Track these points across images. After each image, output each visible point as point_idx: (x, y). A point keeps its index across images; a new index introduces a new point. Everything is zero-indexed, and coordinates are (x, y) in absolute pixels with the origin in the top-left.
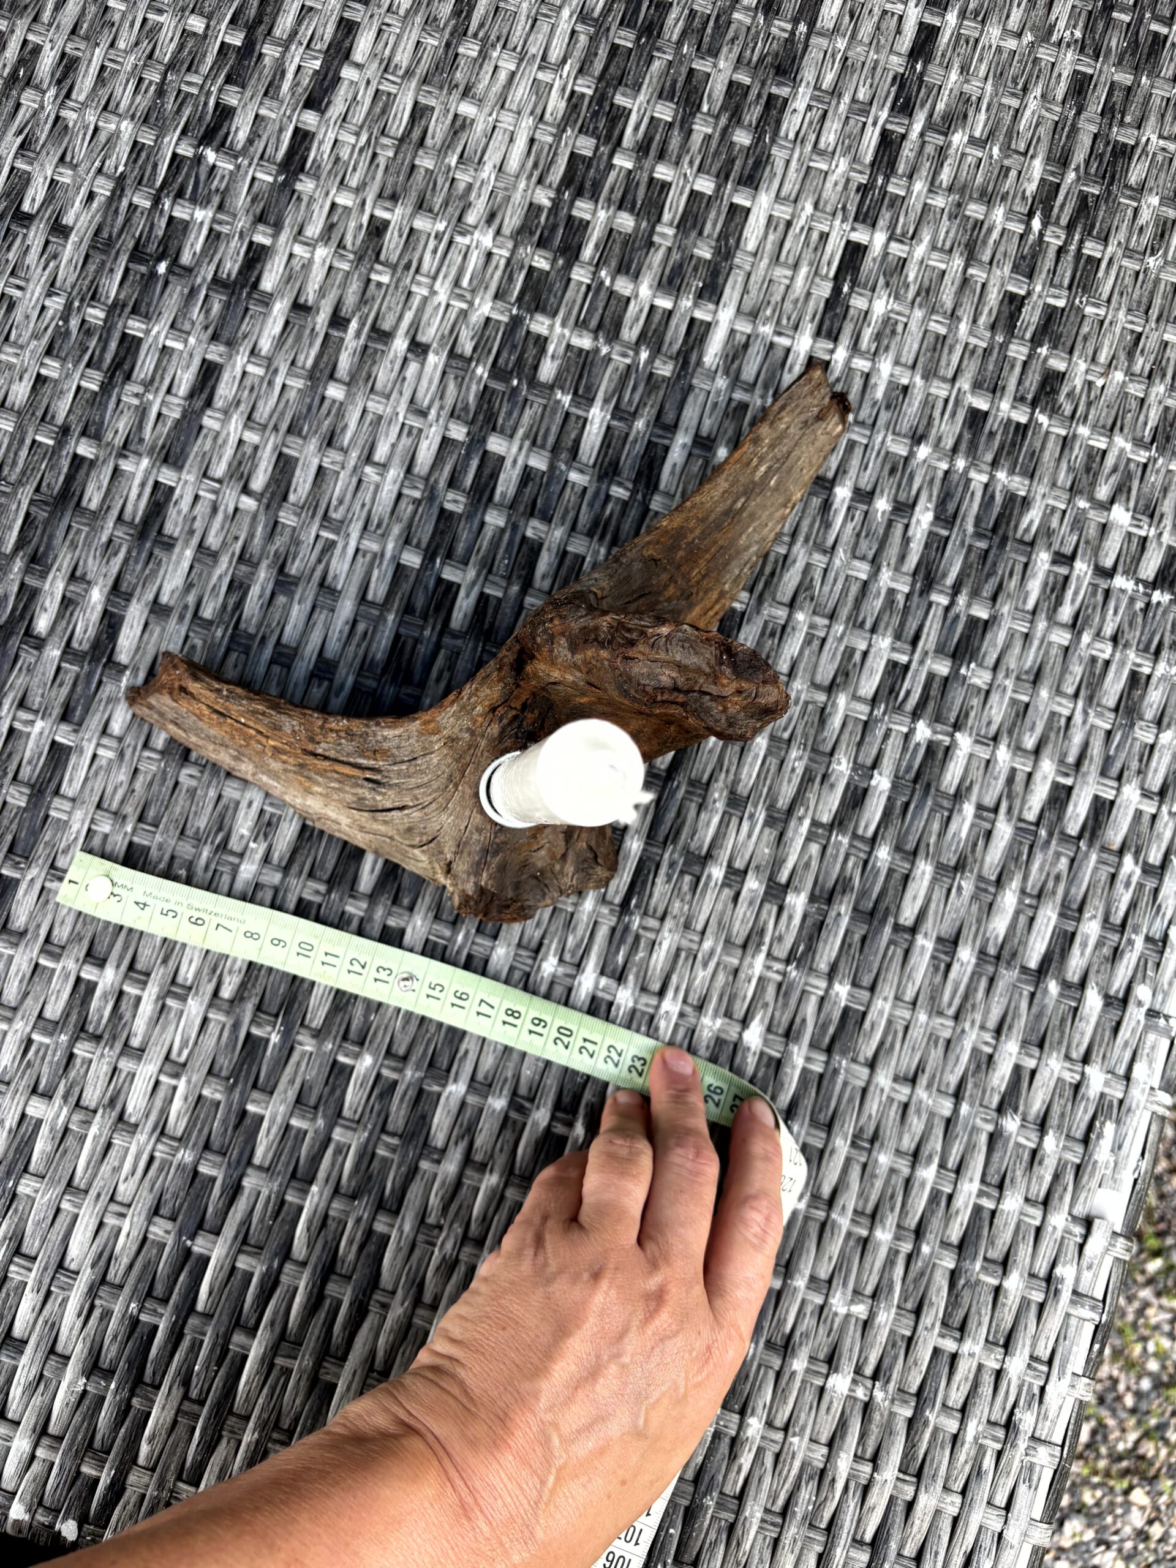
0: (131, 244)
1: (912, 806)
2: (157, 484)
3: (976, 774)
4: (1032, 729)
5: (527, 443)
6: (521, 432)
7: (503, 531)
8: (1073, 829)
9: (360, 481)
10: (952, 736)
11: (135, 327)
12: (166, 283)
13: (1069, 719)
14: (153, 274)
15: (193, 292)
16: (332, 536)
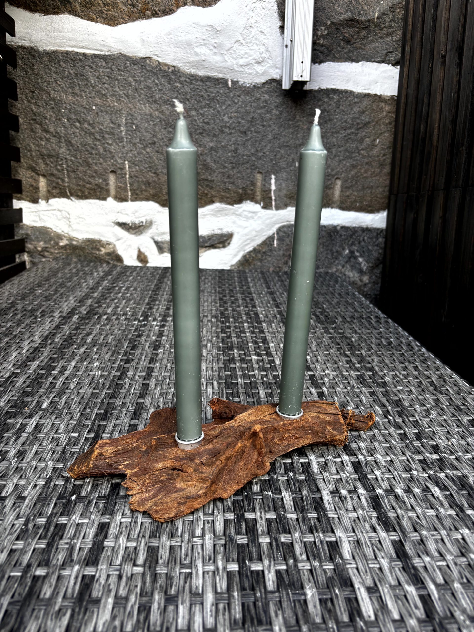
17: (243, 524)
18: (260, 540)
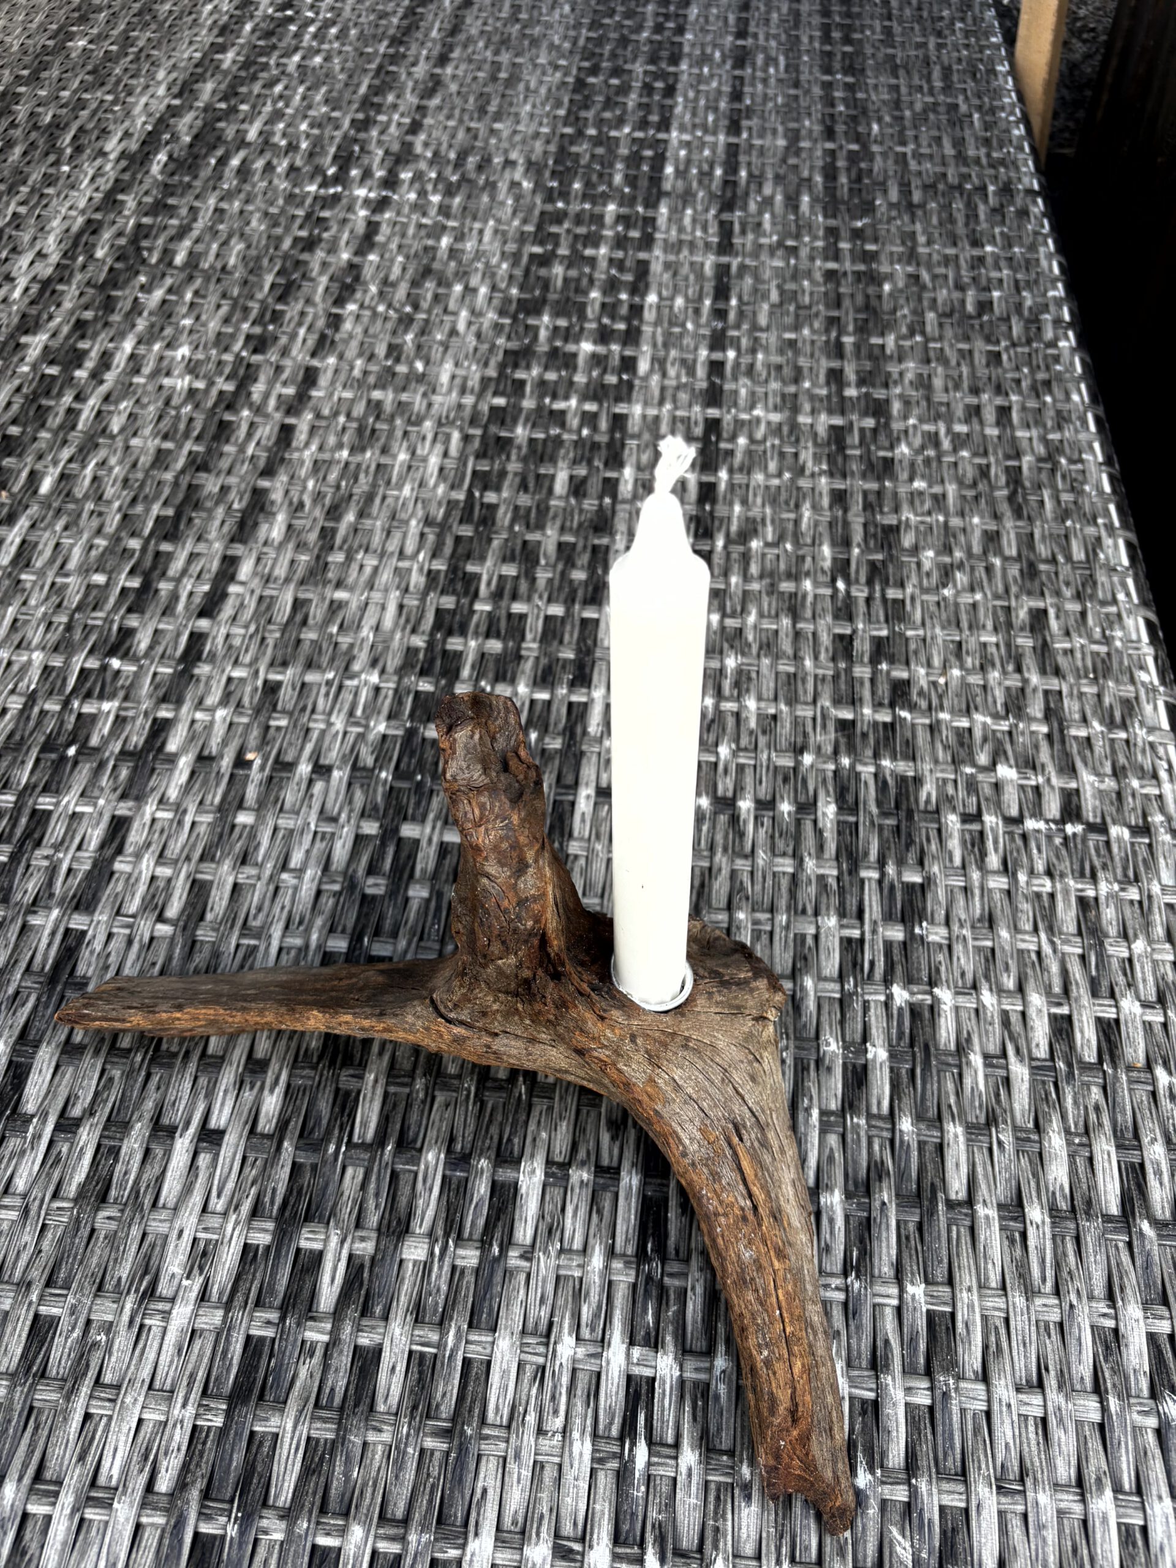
0: (42, 739)
1: (918, 1071)
2: (68, 931)
3: (969, 1024)
4: (1007, 969)
5: (439, 824)
6: (431, 816)
7: (428, 901)
8: (1090, 1056)
9: (277, 889)
10: (931, 993)
11: (45, 802)
12: (76, 763)
13: (1039, 953)
14: (63, 758)
15: (101, 765)
16: (253, 942)
17: (391, 851)
18: (411, 893)
